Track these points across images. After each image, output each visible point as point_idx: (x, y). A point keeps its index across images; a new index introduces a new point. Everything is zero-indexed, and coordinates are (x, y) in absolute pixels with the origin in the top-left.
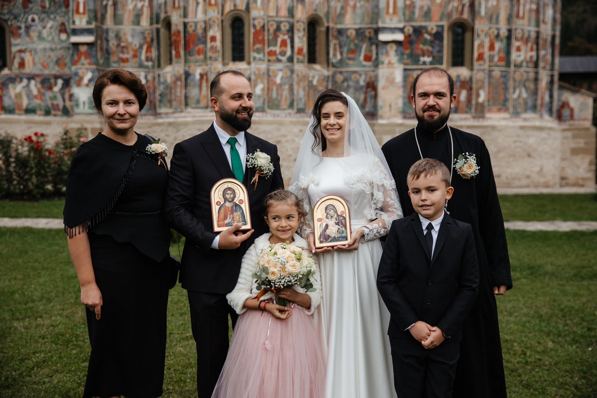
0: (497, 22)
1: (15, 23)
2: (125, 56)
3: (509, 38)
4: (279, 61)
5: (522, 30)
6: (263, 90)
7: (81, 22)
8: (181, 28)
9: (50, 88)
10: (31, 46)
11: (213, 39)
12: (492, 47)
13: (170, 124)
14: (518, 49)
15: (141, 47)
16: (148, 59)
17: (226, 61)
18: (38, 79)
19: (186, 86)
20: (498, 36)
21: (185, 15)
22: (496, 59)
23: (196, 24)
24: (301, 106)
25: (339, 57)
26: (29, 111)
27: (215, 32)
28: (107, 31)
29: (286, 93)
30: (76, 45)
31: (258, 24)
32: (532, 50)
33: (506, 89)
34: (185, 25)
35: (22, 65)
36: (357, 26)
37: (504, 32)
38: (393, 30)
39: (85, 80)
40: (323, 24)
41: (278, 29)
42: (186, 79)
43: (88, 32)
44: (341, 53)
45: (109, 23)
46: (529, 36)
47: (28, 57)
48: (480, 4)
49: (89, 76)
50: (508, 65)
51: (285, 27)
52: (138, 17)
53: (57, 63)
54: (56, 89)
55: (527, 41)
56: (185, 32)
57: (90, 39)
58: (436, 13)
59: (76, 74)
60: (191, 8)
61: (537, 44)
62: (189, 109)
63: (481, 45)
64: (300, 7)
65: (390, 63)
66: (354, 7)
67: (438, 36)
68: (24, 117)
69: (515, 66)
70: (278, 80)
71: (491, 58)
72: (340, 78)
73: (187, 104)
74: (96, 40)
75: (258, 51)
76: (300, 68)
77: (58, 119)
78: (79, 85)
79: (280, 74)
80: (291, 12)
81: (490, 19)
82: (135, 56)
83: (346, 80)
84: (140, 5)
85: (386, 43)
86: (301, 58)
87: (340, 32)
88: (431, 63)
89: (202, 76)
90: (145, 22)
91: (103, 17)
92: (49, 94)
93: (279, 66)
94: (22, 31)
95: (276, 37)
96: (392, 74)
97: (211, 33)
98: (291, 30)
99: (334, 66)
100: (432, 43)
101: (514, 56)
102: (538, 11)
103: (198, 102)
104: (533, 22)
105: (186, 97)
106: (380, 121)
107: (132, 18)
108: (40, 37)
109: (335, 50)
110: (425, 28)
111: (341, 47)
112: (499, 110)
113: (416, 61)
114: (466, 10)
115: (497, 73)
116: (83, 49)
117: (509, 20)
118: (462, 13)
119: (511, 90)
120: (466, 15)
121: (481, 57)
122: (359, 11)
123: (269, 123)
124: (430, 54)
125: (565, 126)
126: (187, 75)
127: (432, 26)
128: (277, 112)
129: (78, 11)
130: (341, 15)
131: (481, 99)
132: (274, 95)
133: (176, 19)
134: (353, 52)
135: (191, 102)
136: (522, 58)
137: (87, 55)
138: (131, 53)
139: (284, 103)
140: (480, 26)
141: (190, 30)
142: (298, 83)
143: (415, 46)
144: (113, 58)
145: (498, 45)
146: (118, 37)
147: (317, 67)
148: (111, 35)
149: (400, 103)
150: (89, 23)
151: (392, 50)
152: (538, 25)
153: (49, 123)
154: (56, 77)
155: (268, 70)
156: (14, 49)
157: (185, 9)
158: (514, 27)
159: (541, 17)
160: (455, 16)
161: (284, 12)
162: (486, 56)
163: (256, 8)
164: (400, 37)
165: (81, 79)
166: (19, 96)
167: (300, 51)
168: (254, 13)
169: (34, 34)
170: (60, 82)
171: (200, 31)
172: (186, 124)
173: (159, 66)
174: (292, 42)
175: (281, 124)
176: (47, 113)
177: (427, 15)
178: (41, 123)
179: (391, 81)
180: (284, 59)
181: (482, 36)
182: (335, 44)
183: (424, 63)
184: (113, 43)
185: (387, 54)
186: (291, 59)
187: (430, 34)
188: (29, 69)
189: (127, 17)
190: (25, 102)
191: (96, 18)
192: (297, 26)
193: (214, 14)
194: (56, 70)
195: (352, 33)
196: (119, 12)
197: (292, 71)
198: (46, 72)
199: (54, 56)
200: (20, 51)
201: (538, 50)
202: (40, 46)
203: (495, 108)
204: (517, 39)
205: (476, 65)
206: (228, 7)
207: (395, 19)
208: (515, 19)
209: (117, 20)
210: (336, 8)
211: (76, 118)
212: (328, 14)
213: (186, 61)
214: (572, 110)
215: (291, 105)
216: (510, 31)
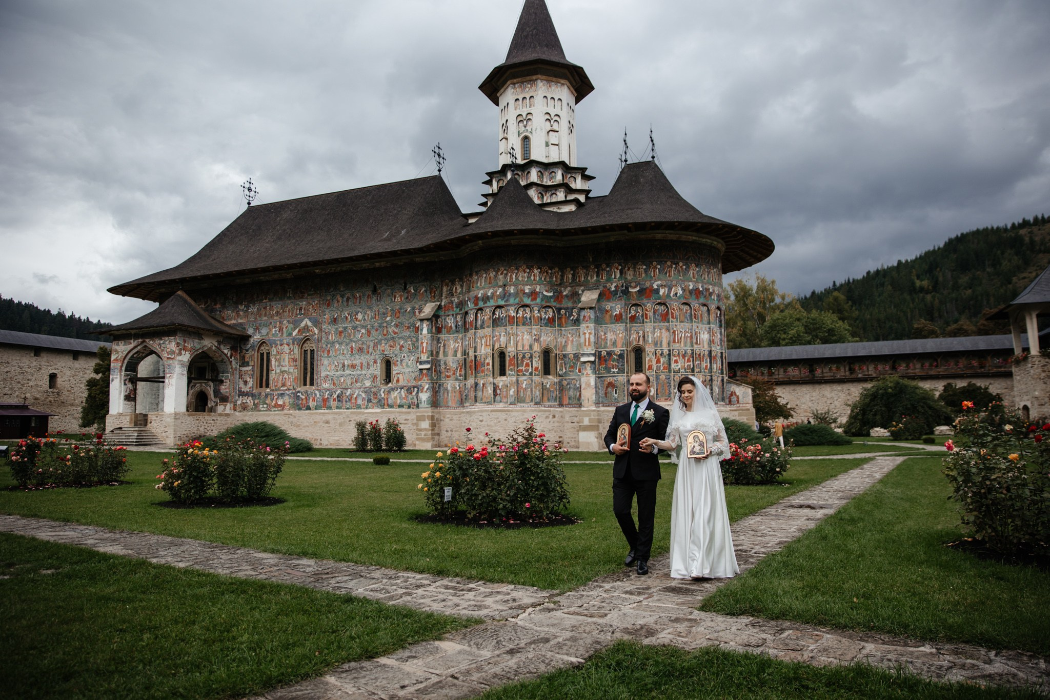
0: (661, 345)
1: (395, 359)
2: (449, 374)
3: (669, 355)
4: (524, 375)
5: (679, 350)
6: (514, 392)
7: (424, 357)
8: (473, 359)
9: (411, 393)
10: (402, 371)
11: (488, 364)
12: (658, 361)
13: (467, 412)
14: (676, 362)
15: (457, 369)
16: (460, 375)
17: (495, 376)
18: (405, 389)
19: (476, 390)
20: (662, 354)
21: (475, 351)
22: (662, 368)
23: (481, 355)
24: (538, 400)
25: (564, 370)
26: (401, 406)
27: (489, 360)
28: (440, 361)
29: (529, 393)
30: (421, 370)
31: (512, 355)
32: (689, 361)
33: (670, 386)
34: (476, 357)
35: (398, 381)
36: (574, 352)
37: (666, 352)
38: (588, 355)
39: (425, 389)
40: (553, 352)
41: (524, 357)
42: (476, 387)
43: (427, 362)
44: (566, 368)
45: (441, 356)
46: (686, 353)
47: (400, 376)
48: (648, 336)
49: (427, 386)
50: (670, 372)
51: (528, 356)
52: (456, 352)
53: (415, 379)
54: (414, 394)
55: (684, 356)
56: (475, 360)
57: (428, 366)
58: (619, 343)
59: (421, 386)
60: (479, 347)
61: (693, 357)
62: (477, 404)
63: (650, 360)
64: (536, 344)
65: (587, 374)
66: (572, 341)
67: (621, 356)
68: (397, 410)
69: (674, 372)
70: (524, 386)
71: (658, 368)
72: (565, 383)
73: (476, 401)
74: (431, 367)
75: (511, 370)
76: (536, 379)
77: (414, 410)
78: (422, 392)
79: (525, 382)
80: (531, 347)
81: (656, 345)
82: (454, 374)
83: (568, 384)
84: (457, 345)
85: (585, 362)
86: (537, 372)
87: (565, 356)
88: (618, 373)
89: (483, 384)
90: (459, 355)
91: (438, 353)
92: (410, 396)
93: (525, 378)
94: (399, 363)
95: (522, 361)
96: (589, 380)
97: (487, 361)
98: (531, 357)
99: (560, 376)
100: (618, 361)
101: (673, 365)
102: (691, 337)
103: (482, 399)
104: (689, 344)
105: (476, 397)
106: (582, 409)
107: (453, 353)
108: (407, 366)
109: (561, 366)
110: (613, 351)
111: (565, 364)
112: (666, 400)
113: (609, 372)
114: (641, 339)
115: (663, 377)
116: (425, 372)
117: (669, 344)
118: (639, 341)
119: (673, 387)
120: (641, 343)
121: (650, 367)
122: (574, 343)
123: (517, 411)
124: (617, 367)
125: (733, 408)
126: (476, 384)
127: (617, 350)
128: (522, 404)
129: (423, 352)
130: (566, 346)
131: (651, 394)
132: (522, 395)
133: (472, 354)
134: (572, 367)
135: (478, 399)
136: (679, 366)
137: (427, 375)
138: (452, 372)
139: (528, 400)
140: (649, 349)
141: (478, 359)
142: (536, 387)
143: (608, 362)
144: (443, 375)
145: (662, 360)
146: (445, 363)
147: (550, 377)
148: (442, 362)
149: (594, 397)
150: (428, 358)
151: (588, 366)
152: (692, 346)
153: (409, 413)
154: (414, 387)
155: (517, 381)
156: (395, 373)
157: (476, 348)
158: (671, 348)
159: (695, 341)
160: (635, 343)
161: (527, 347)
162: (654, 367)
163: (510, 346)
164: (592, 359)
165: (423, 388)
166: (396, 398)
167: (536, 369)
168: (509, 349)
169: (404, 364)
170: (416, 389)
171: (483, 360)
172: (474, 412)
173: (465, 379)
174: (532, 364)
175: (524, 411)
176: (409, 407)
177: (614, 344)
178: (406, 413)
179: (588, 385)
180: (527, 374)
181: (651, 355)
182: (561, 363)
183: (614, 372)
184: (443, 367)
185: (586, 369)
186: (531, 374)
187: (616, 355)
188: (401, 383)
189: (450, 353)
190: (399, 401)
191: (432, 355)
192: (534, 355)
193: (489, 351)
194: (414, 383)
195: (571, 356)
196: (446, 350)
197: (532, 380)
198: (409, 384)
199: (413, 375)
200: (398, 374)
201: (693, 360)
202: (407, 370)
203: (663, 399)
204: (674, 356)
205: (647, 372)
206: (497, 346)
207: (590, 349)
208: (671, 344)
209: (445, 354)
210: (561, 343)
211: (420, 410)
212: (555, 346)
213: (475, 377)
214: (738, 397)
215: (532, 401)
216: (669, 350)
